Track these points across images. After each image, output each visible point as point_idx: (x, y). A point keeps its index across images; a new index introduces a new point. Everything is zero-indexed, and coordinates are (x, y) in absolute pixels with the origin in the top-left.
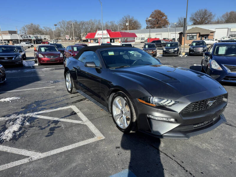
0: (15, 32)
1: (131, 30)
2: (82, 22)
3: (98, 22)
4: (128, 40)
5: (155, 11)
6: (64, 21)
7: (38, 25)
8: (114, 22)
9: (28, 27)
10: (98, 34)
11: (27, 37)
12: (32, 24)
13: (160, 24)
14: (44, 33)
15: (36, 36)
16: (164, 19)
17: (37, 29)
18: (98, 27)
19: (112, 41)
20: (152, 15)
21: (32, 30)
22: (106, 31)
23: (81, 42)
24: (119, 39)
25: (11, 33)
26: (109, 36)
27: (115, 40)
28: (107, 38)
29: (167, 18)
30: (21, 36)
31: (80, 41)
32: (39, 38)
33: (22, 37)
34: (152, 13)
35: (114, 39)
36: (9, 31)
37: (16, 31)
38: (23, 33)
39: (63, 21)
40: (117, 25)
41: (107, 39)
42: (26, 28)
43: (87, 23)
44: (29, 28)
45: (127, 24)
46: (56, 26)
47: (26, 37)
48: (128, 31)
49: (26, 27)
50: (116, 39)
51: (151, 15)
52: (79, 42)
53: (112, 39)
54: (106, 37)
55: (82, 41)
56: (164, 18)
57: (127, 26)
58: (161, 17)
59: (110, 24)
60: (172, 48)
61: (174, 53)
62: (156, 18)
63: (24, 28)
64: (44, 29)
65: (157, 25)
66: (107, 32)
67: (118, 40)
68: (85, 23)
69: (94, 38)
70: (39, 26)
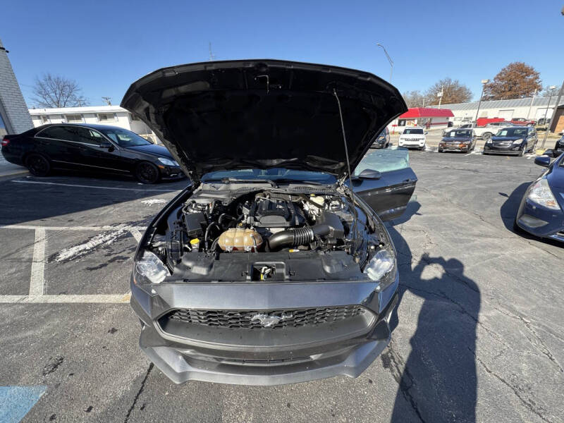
1: (449, 103)
4: (432, 122)
5: (511, 66)
8: (419, 91)
13: (515, 91)
16: (528, 80)
19: (402, 123)
20: (501, 74)
24: (414, 120)
27: (407, 122)
29: (537, 78)
34: (501, 71)
35: (405, 121)
40: (423, 96)
45: (440, 94)
48: (439, 107)
50: (408, 120)
51: (498, 75)
53: (403, 120)
56: (531, 77)
57: (440, 97)
58: (523, 77)
60: (509, 140)
61: (511, 149)
62: (510, 80)
65: (509, 93)
67: (412, 122)
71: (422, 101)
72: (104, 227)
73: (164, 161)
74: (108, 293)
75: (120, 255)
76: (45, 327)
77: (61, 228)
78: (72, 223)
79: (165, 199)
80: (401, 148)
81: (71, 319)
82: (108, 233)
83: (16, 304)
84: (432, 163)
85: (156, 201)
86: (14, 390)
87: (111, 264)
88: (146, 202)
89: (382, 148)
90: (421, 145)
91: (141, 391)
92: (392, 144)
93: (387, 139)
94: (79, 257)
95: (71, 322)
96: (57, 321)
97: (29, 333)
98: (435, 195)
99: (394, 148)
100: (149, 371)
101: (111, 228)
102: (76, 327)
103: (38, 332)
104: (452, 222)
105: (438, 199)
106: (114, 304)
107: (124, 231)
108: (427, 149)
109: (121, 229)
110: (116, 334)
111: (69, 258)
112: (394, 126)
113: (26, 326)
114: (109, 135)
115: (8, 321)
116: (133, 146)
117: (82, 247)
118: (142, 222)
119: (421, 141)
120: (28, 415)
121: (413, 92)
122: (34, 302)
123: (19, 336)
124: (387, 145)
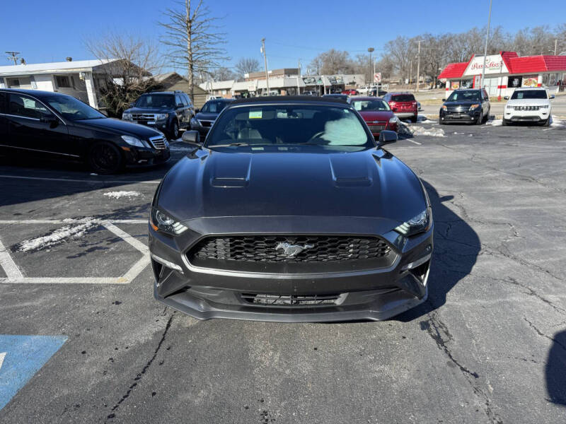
0: (295, 72)
2: (447, 38)
3: (494, 32)
6: (402, 37)
7: (345, 52)
8: (548, 27)
9: (324, 57)
10: (475, 66)
11: (315, 81)
12: (333, 52)
14: (356, 69)
15: (332, 77)
17: (341, 62)
18: (491, 47)
19: (516, 82)
21: (331, 65)
22: (500, 55)
23: (436, 87)
24: (536, 76)
25: (291, 72)
26: (505, 69)
27: (524, 80)
28: (501, 75)
30: (304, 79)
31: (434, 87)
32: (339, 82)
33: (306, 81)
36: (285, 70)
37: (297, 69)
38: (313, 71)
39: (400, 38)
40: (555, 34)
41: (500, 79)
42: (320, 60)
43: (460, 37)
44: (327, 61)
46: (371, 51)
47: (313, 80)
49: (321, 58)
50: (526, 77)
52: (430, 87)
53: (516, 77)
54: (498, 71)
55: (438, 86)
59: (533, 35)
63: (317, 62)
64: (358, 59)
66: (501, 59)
67: (533, 79)
68: (454, 37)
69: (462, 78)
70: (348, 54)
71: (554, 44)
72: (65, 220)
73: (129, 140)
74: (98, 276)
75: (98, 245)
76: (41, 300)
77: (9, 222)
78: (20, 216)
79: (137, 191)
80: (508, 123)
81: (66, 295)
82: (72, 226)
84: (558, 144)
85: (125, 193)
86: (37, 337)
87: (90, 254)
88: (110, 194)
89: (475, 123)
90: (543, 117)
91: (163, 339)
92: (493, 118)
93: (485, 110)
94: (48, 248)
95: (68, 297)
96: (52, 296)
97: (27, 304)
98: (545, 185)
99: (497, 122)
100: (167, 328)
101: (75, 221)
102: (75, 300)
103: (36, 303)
104: (557, 215)
105: (547, 189)
106: (110, 284)
107: (93, 224)
108: (556, 122)
109: (88, 222)
110: (122, 306)
111: (37, 248)
112: (501, 87)
113: (20, 299)
114: (51, 104)
116: (84, 119)
117: (47, 238)
118: (113, 215)
119: (542, 110)
120: (59, 351)
121: (536, 29)
123: (18, 306)
124: (486, 119)
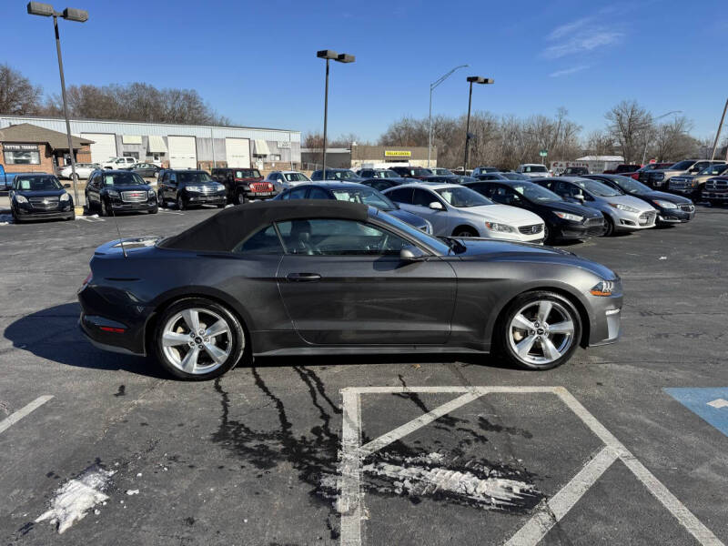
76: (633, 417)
81: (612, 408)
83: (638, 458)
95: (615, 406)
96: (622, 414)
97: (648, 421)
102: (616, 401)
103: (642, 417)
113: (646, 428)
115: (656, 445)
122: (622, 446)
123: (656, 425)
